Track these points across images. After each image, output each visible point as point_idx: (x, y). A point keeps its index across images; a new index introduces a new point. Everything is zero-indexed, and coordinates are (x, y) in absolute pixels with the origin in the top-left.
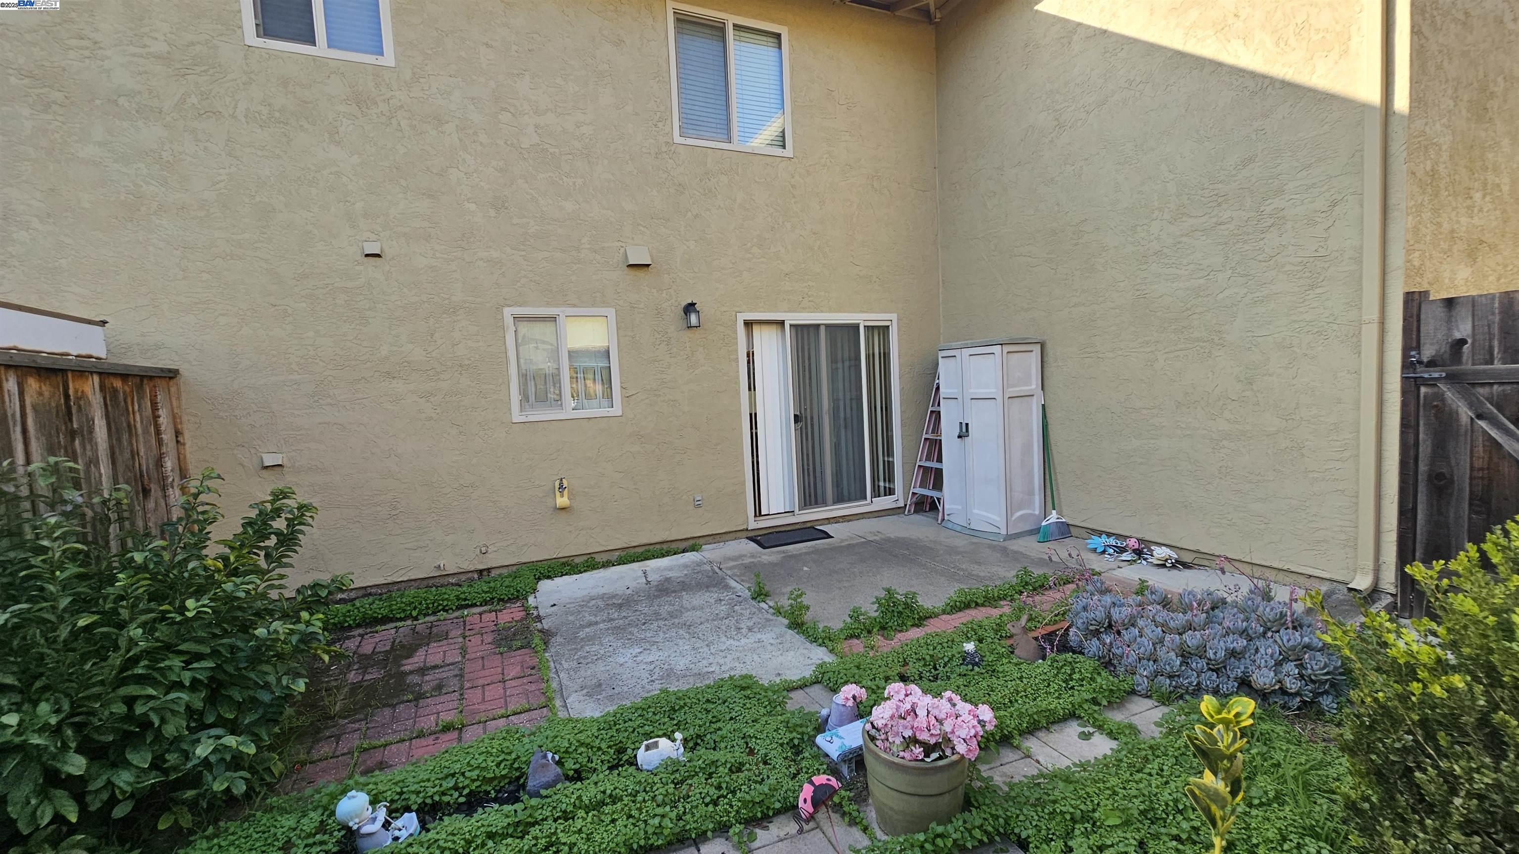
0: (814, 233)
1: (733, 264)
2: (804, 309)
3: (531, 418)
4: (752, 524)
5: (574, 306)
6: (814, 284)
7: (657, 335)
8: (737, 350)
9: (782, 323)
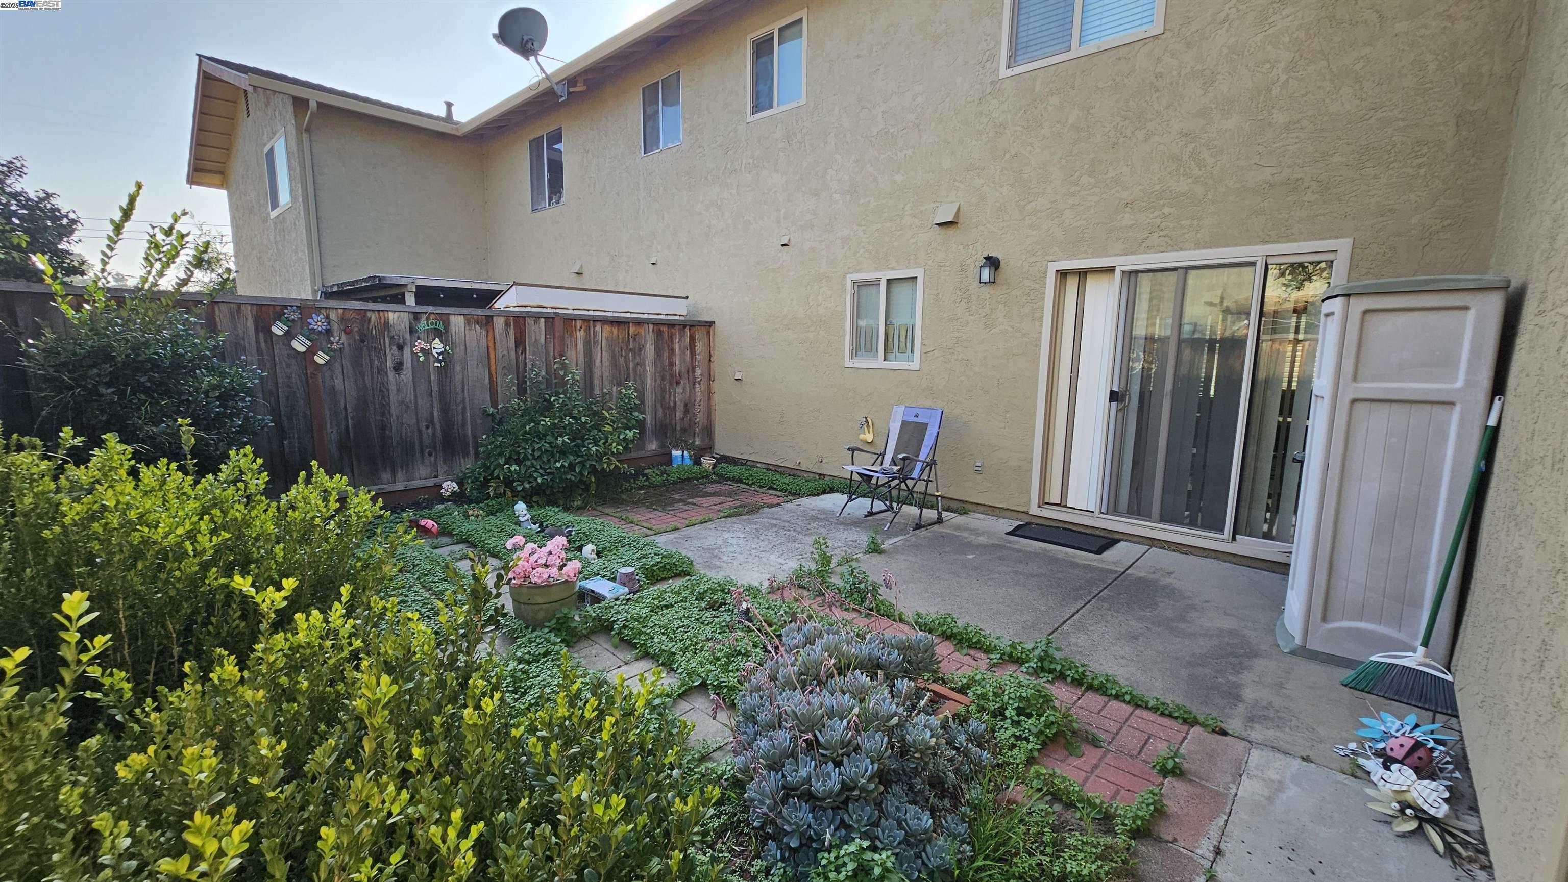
0: (1186, 135)
1: (1053, 202)
2: (1149, 249)
3: (857, 365)
4: (1034, 510)
5: (893, 269)
6: (1172, 210)
7: (958, 292)
8: (1043, 307)
9: (1111, 270)
